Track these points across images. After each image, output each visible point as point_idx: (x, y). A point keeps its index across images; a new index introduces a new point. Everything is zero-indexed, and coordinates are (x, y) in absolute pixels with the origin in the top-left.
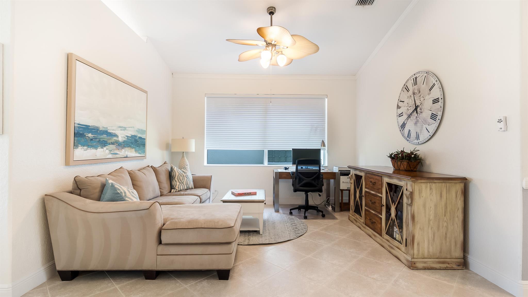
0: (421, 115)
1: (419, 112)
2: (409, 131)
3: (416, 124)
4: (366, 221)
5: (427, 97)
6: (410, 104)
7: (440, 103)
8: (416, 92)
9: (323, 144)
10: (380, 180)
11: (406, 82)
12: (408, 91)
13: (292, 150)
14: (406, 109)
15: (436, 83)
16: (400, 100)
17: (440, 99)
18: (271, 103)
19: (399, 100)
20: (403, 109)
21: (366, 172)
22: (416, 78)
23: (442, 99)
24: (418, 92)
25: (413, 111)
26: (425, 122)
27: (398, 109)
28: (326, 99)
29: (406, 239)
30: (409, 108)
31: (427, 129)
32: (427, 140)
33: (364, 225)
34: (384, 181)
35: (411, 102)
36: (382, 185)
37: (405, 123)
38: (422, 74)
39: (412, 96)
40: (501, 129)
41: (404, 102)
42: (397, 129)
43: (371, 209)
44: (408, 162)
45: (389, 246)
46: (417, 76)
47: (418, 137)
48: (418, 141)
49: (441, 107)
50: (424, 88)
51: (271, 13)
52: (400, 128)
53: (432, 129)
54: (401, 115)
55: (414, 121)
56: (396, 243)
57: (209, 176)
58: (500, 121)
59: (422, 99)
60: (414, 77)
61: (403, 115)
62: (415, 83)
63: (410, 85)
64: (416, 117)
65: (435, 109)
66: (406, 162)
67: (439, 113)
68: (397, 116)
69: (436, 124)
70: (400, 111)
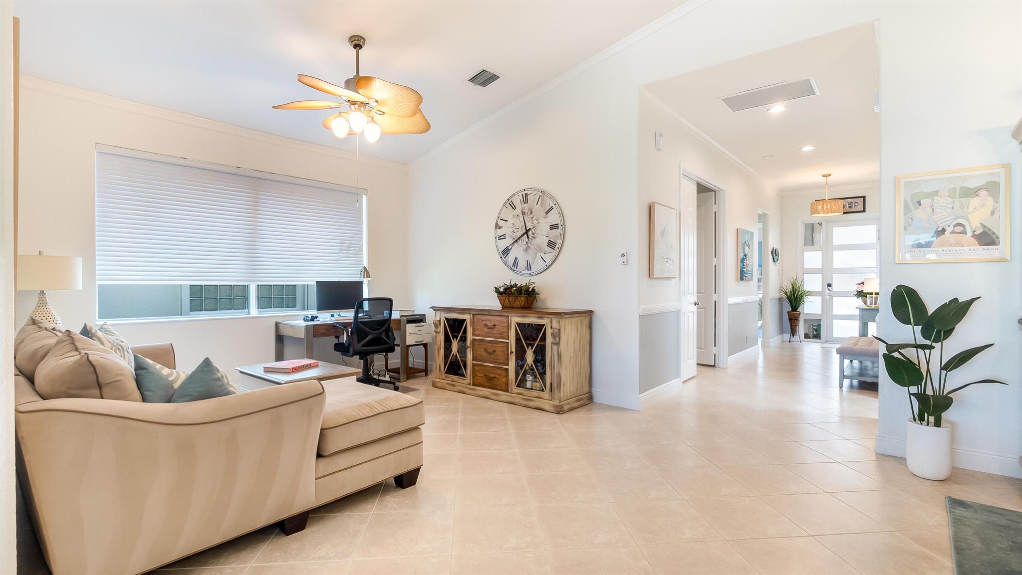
0: (533, 241)
1: (530, 237)
2: (516, 259)
3: (526, 250)
4: (474, 380)
5: (542, 221)
6: (517, 225)
7: (559, 230)
8: (527, 211)
9: (366, 273)
10: (505, 321)
11: (511, 197)
12: (514, 208)
13: (315, 283)
14: (511, 231)
15: (554, 206)
16: (500, 218)
17: (560, 225)
18: (357, 202)
19: (498, 217)
20: (506, 230)
21: (474, 313)
22: (526, 195)
23: (562, 225)
24: (529, 212)
25: (523, 235)
26: (540, 249)
27: (498, 230)
28: (364, 197)
29: (551, 384)
30: (516, 230)
31: (542, 258)
32: (542, 270)
33: (472, 387)
34: (513, 322)
35: (519, 223)
36: (508, 327)
37: (510, 248)
38: (536, 192)
39: (521, 215)
40: (624, 262)
41: (507, 221)
42: (496, 257)
43: (485, 362)
44: (527, 297)
45: (524, 399)
46: (529, 192)
47: (529, 267)
48: (530, 272)
49: (560, 235)
50: (538, 210)
51: (358, 46)
52: (501, 254)
53: (549, 258)
54: (502, 237)
55: (524, 247)
56: (535, 393)
57: (162, 345)
58: (623, 255)
59: (535, 222)
60: (524, 193)
61: (505, 238)
62: (525, 199)
63: (517, 201)
64: (527, 242)
65: (553, 236)
66: (525, 297)
67: (558, 241)
68: (496, 238)
69: (555, 253)
70: (500, 232)
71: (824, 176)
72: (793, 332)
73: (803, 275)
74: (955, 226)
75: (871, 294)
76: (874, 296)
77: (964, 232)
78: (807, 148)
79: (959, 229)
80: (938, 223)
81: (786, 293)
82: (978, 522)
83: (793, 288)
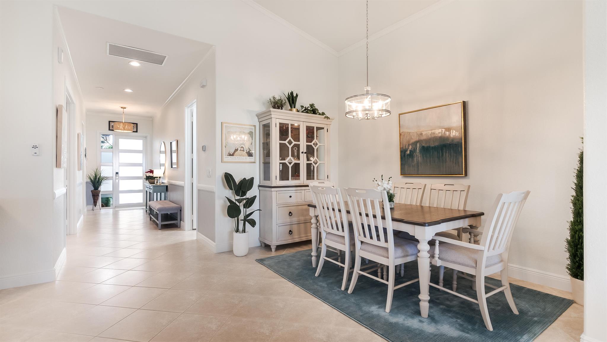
40: (36, 153)
58: (35, 147)
71: (121, 108)
72: (95, 203)
73: (101, 167)
74: (241, 147)
75: (157, 177)
76: (158, 178)
77: (244, 151)
78: (128, 90)
79: (242, 149)
80: (236, 145)
81: (91, 179)
82: (273, 264)
83: (95, 175)
